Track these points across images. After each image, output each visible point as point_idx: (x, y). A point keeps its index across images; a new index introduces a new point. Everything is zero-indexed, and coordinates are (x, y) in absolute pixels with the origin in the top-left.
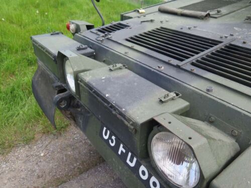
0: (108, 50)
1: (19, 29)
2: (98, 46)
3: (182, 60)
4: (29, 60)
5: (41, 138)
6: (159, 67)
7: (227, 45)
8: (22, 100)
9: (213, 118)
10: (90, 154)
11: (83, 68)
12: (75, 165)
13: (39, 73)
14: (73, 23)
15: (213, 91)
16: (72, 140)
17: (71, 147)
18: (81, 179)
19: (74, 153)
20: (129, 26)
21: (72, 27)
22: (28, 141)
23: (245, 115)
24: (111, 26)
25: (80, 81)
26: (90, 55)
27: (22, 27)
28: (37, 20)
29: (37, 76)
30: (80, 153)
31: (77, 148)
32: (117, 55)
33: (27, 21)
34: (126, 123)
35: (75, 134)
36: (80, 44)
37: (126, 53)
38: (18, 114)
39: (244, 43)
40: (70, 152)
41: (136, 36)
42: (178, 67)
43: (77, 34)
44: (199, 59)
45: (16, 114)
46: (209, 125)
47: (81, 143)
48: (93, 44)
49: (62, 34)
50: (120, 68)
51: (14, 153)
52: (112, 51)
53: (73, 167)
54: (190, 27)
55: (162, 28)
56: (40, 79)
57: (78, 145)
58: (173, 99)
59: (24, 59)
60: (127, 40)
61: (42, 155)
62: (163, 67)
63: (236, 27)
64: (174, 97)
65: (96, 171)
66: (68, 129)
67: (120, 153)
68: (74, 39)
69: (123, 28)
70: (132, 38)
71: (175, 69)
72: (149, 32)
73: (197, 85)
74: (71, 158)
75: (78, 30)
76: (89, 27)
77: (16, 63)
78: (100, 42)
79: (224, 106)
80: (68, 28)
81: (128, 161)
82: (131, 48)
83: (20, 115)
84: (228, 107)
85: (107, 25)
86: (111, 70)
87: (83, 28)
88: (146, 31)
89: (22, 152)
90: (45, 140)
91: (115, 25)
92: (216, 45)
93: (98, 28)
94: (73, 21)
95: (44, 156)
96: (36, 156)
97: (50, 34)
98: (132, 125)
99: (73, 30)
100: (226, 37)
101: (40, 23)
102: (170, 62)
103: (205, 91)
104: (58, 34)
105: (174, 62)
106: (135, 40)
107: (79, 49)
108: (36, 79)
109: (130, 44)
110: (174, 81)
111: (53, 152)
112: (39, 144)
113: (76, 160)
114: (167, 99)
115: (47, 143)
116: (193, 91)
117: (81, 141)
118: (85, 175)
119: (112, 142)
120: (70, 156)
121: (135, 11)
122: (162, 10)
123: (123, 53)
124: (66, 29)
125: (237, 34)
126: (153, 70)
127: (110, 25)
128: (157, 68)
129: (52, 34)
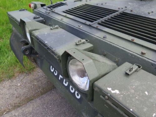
0: (52, 18)
1: (4, 10)
2: (46, 16)
3: (92, 22)
4: (11, 29)
5: (19, 75)
6: (79, 26)
7: (121, 13)
8: (7, 53)
9: (105, 53)
10: (48, 83)
11: (35, 28)
12: (39, 90)
13: (14, 34)
14: (33, 3)
15: (107, 37)
16: (37, 76)
17: (37, 80)
18: (42, 98)
19: (38, 83)
20: (66, 4)
21: (32, 5)
22: (11, 77)
23: (121, 49)
24: (56, 5)
25: (33, 36)
26: (41, 22)
27: (6, 8)
28: (16, 4)
29: (12, 37)
30: (42, 83)
31: (40, 80)
33: (9, 5)
34: (55, 56)
35: (39, 72)
36: (35, 15)
37: (62, 19)
38: (5, 62)
39: (131, 11)
40: (36, 83)
41: (70, 10)
42: (90, 26)
43: (35, 10)
44: (103, 21)
45: (3, 62)
46: (104, 57)
47: (43, 78)
48: (43, 15)
49: (27, 10)
50: (57, 28)
51: (2, 85)
52: (54, 18)
53: (37, 91)
54: (102, 3)
55: (86, 4)
56: (14, 38)
57: (40, 79)
58: (84, 43)
59: (8, 28)
60: (64, 12)
61: (19, 85)
62: (81, 26)
63: (130, 2)
64: (85, 42)
65: (51, 93)
66: (35, 70)
67: (60, 79)
68: (33, 13)
69: (62, 5)
70: (67, 11)
71: (88, 27)
72: (78, 7)
73: (98, 35)
74: (36, 86)
75: (35, 7)
76: (42, 5)
77: (3, 31)
78: (47, 14)
79: (111, 45)
80: (30, 6)
81: (64, 83)
82: (65, 16)
83: (6, 62)
84: (114, 46)
85: (54, 4)
86: (51, 29)
87: (39, 6)
88: (76, 6)
89: (7, 83)
90: (21, 76)
91: (58, 4)
92: (114, 12)
93: (48, 6)
94: (33, 2)
95: (20, 85)
96: (15, 85)
97: (19, 11)
98: (58, 57)
99: (33, 8)
100: (122, 8)
101: (17, 6)
102: (86, 23)
103: (102, 38)
104: (24, 10)
105: (88, 23)
106: (69, 12)
107: (35, 18)
108: (12, 39)
109: (65, 14)
110: (86, 34)
111: (26, 83)
112: (17, 79)
113: (39, 87)
114: (80, 43)
115: (22, 78)
116: (96, 38)
117: (43, 77)
118: (44, 96)
119: (56, 73)
120: (36, 85)
123: (60, 19)
124: (29, 7)
125: (129, 6)
126: (75, 28)
127: (55, 3)
128: (78, 27)
129: (20, 11)
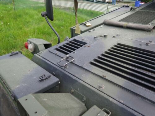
14: (31, 43)
21: (31, 46)
24: (67, 44)
32: (90, 89)
37: (100, 86)
41: (100, 58)
43: (35, 54)
52: (81, 82)
55: (119, 44)
56: (2, 100)
60: (92, 63)
69: (81, 46)
70: (96, 61)
72: (109, 50)
75: (36, 50)
76: (47, 46)
80: (27, 47)
82: (103, 78)
85: (64, 42)
87: (41, 47)
91: (70, 42)
93: (56, 47)
99: (31, 50)
101: (4, 31)
104: (17, 54)
107: (41, 80)
121: (81, 24)
122: (107, 23)
127: (66, 42)
129: (11, 55)
